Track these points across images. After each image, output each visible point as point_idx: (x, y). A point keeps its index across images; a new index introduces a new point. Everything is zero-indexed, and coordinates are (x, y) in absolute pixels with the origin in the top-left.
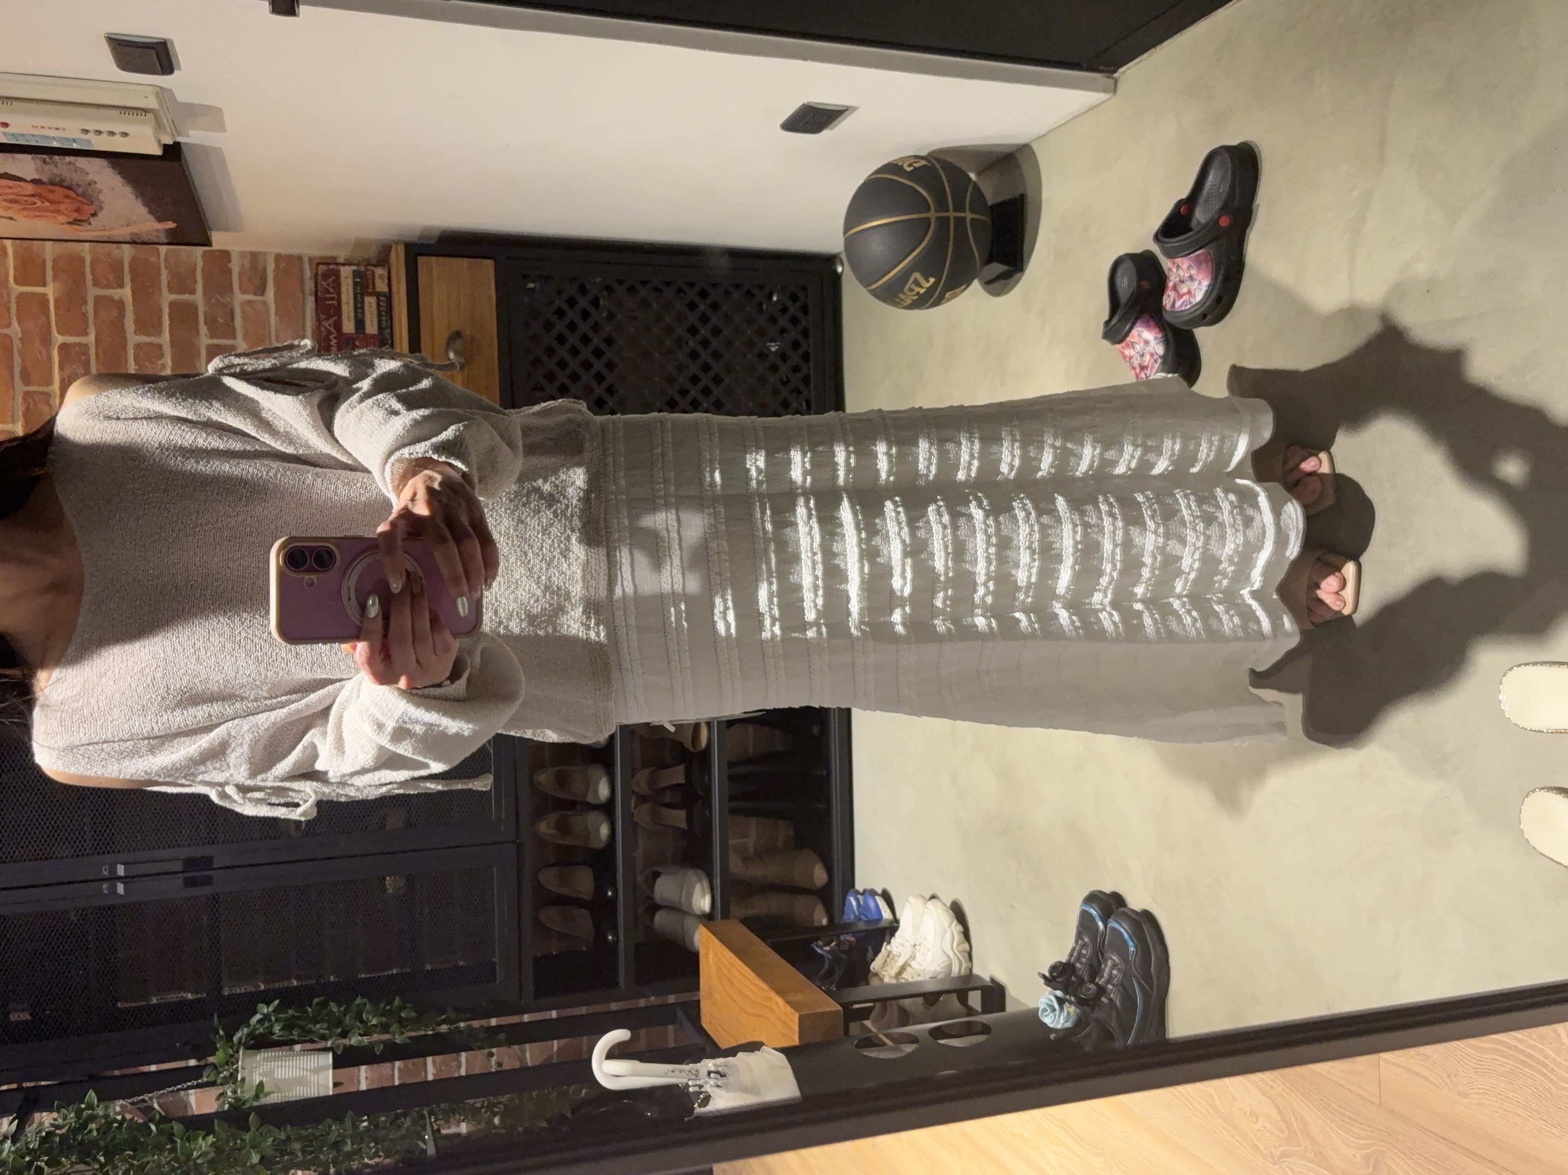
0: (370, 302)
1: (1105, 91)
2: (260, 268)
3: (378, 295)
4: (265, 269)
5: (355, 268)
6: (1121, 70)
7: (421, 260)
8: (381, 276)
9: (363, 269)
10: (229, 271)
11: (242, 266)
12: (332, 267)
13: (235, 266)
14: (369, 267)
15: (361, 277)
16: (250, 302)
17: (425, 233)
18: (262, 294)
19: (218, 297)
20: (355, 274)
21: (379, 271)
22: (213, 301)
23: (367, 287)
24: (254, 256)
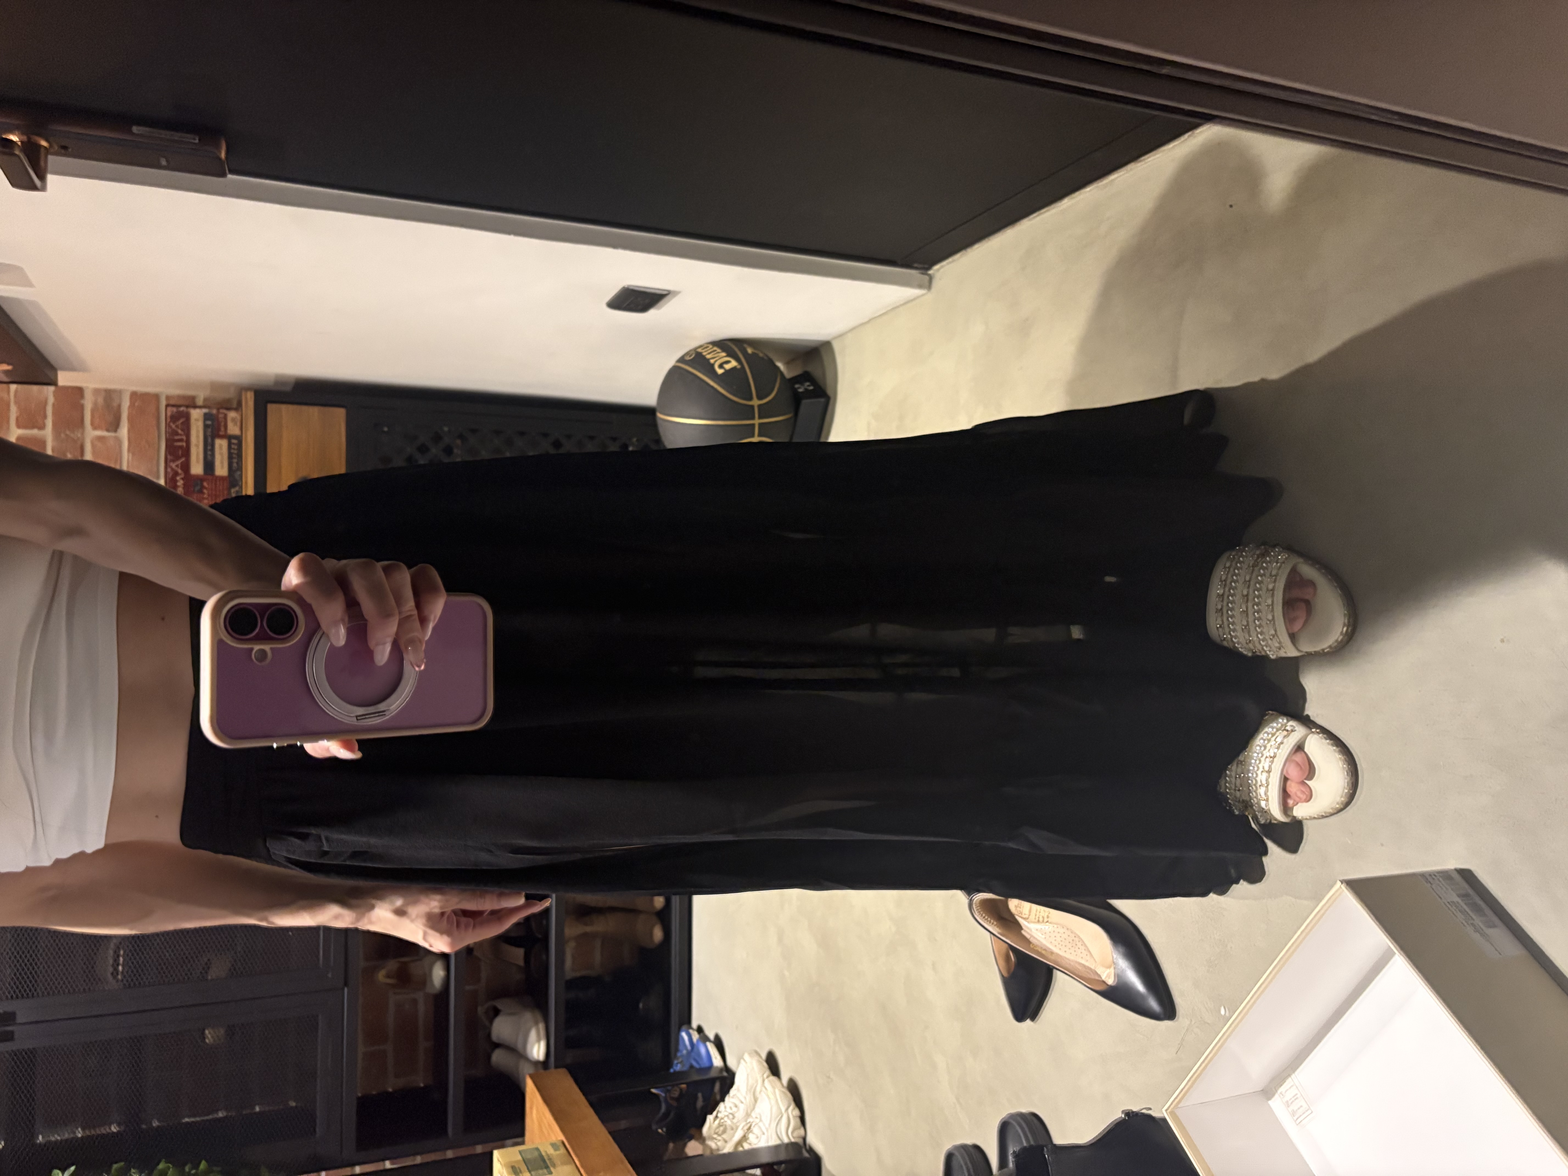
0: (221, 445)
1: (920, 286)
2: (115, 404)
3: (230, 438)
4: (119, 406)
5: (205, 411)
6: (936, 267)
7: (271, 408)
8: (233, 420)
9: (214, 411)
10: (82, 408)
11: (95, 404)
12: (182, 409)
13: (88, 403)
14: (221, 411)
15: (212, 420)
16: (101, 439)
17: (280, 381)
18: (115, 431)
19: (68, 432)
20: (206, 417)
21: (232, 414)
22: (63, 435)
23: (219, 430)
24: (109, 395)
